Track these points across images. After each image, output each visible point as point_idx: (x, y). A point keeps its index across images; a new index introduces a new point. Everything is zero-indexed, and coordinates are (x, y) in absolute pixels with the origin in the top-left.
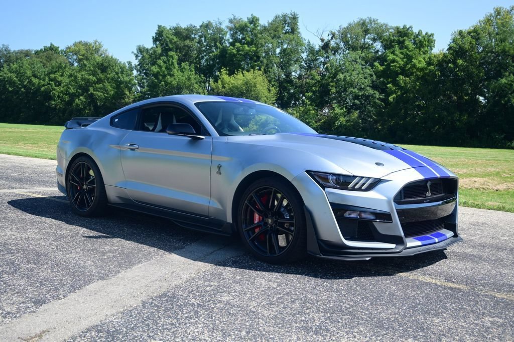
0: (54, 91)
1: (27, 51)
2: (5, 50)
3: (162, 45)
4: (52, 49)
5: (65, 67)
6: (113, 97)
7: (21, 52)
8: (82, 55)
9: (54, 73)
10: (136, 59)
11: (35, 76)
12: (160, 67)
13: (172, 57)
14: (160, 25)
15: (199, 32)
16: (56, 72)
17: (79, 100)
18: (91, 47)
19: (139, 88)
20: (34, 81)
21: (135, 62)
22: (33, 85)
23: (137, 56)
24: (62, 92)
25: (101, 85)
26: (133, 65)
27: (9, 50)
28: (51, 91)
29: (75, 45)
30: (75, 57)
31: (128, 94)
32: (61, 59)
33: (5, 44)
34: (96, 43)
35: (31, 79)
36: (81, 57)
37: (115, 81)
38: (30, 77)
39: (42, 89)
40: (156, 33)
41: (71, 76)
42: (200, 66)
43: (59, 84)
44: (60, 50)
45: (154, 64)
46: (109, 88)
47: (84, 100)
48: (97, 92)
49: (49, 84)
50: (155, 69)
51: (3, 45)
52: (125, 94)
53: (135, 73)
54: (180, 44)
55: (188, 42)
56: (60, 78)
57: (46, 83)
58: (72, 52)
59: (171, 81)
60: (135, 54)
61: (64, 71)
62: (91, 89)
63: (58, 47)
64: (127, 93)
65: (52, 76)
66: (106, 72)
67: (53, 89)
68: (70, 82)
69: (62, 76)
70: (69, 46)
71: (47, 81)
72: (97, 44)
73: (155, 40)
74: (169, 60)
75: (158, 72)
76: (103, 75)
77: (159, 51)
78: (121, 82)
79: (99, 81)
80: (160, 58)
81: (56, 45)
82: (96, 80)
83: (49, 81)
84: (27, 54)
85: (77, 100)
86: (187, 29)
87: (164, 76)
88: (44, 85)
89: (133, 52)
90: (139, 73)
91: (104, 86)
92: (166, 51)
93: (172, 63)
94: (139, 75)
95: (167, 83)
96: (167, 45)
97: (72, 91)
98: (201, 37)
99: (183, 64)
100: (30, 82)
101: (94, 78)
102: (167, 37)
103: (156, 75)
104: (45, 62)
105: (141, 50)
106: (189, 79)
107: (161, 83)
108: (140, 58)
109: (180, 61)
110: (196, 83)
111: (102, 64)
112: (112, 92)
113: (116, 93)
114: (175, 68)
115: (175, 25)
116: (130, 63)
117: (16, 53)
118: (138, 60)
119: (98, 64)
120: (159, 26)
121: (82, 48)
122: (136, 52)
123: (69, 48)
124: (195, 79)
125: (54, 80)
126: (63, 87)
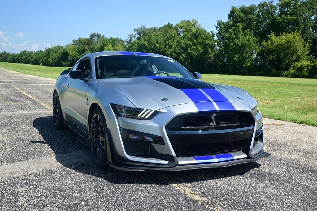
0: (168, 52)
1: (155, 28)
2: (143, 28)
3: (233, 19)
4: (169, 26)
5: (175, 37)
6: (202, 54)
7: (152, 29)
8: (185, 29)
9: (168, 41)
10: (217, 29)
11: (157, 43)
12: (231, 33)
13: (238, 26)
14: (233, 6)
15: (258, 9)
16: (169, 40)
17: (182, 56)
18: (190, 23)
19: (218, 48)
20: (157, 46)
21: (216, 31)
22: (157, 48)
23: (217, 27)
24: (172, 52)
25: (195, 47)
26: (214, 33)
27: (145, 28)
28: (166, 51)
29: (181, 23)
30: (181, 30)
31: (211, 52)
32: (174, 31)
33: (144, 25)
34: (193, 21)
35: (155, 45)
36: (184, 30)
37: (203, 44)
38: (155, 43)
39: (161, 50)
40: (230, 12)
41: (178, 42)
42: (258, 31)
43: (170, 47)
44: (173, 26)
45: (227, 31)
46: (200, 48)
47: (184, 56)
48: (192, 51)
49: (165, 47)
50: (227, 35)
51: (142, 25)
52: (209, 52)
53: (215, 38)
54: (245, 17)
55: (250, 16)
56: (171, 44)
57: (164, 47)
58: (180, 27)
59: (237, 43)
60: (216, 26)
61: (174, 39)
62: (189, 49)
63: (173, 25)
64: (210, 51)
65: (167, 42)
66: (198, 38)
67: (168, 50)
68: (177, 45)
69: (172, 42)
70: (178, 23)
71: (164, 45)
72: (194, 21)
73: (230, 16)
74: (236, 29)
75: (229, 37)
76: (196, 40)
77: (232, 23)
78: (207, 45)
79: (194, 44)
80: (231, 28)
81: (171, 23)
82: (192, 43)
83: (165, 45)
84: (154, 30)
85: (181, 56)
86: (250, 8)
87: (233, 39)
88: (162, 48)
89: (215, 25)
90: (218, 38)
91: (197, 47)
92: (235, 22)
93: (239, 30)
94: (218, 39)
95: (235, 44)
96: (237, 19)
97: (178, 51)
98: (259, 12)
99: (246, 31)
100: (155, 46)
101: (191, 43)
102: (237, 14)
103: (228, 39)
104: (164, 34)
105: (220, 23)
106: (249, 41)
107: (231, 44)
108: (219, 28)
109: (244, 29)
110: (254, 43)
111: (196, 34)
112: (201, 51)
113: (204, 51)
114: (240, 34)
115: (241, 6)
116: (212, 32)
117: (149, 30)
118: (218, 30)
119: (193, 33)
121: (185, 24)
122: (216, 25)
123: (177, 25)
124: (253, 40)
125: (168, 45)
126: (173, 49)
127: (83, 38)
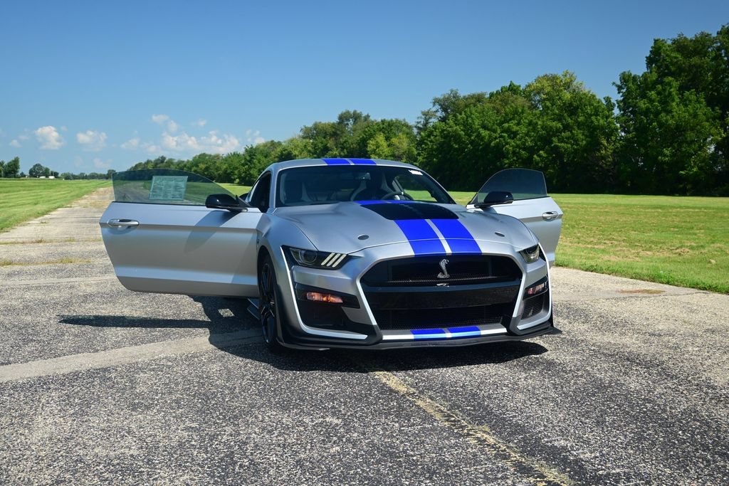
0: (507, 146)
1: (479, 95)
2: (454, 97)
3: (659, 67)
4: (513, 89)
5: (523, 112)
6: (585, 149)
7: (472, 97)
8: (546, 94)
9: (508, 122)
10: (619, 93)
11: (485, 127)
12: (651, 101)
13: (669, 84)
14: (656, 38)
15: (716, 43)
16: (511, 120)
17: (538, 156)
18: (558, 81)
19: (623, 134)
20: (483, 134)
21: (616, 97)
22: (482, 139)
23: (620, 88)
24: (518, 146)
25: (568, 134)
26: (613, 101)
27: (458, 97)
28: (504, 146)
29: (538, 80)
30: (538, 98)
31: (606, 144)
32: (521, 100)
33: (454, 89)
34: (566, 76)
35: (479, 132)
36: (545, 96)
37: (588, 126)
38: (478, 129)
39: (492, 144)
40: (651, 51)
41: (530, 123)
42: (718, 93)
43: (514, 135)
44: (521, 89)
45: (643, 96)
46: (581, 136)
47: (545, 155)
48: (563, 144)
49: (501, 137)
50: (643, 104)
51: (452, 91)
52: (601, 144)
53: (616, 112)
54: (684, 63)
55: (695, 60)
56: (515, 128)
57: (498, 136)
58: (533, 90)
59: (667, 121)
60: (617, 86)
61: (521, 118)
62: (555, 139)
63: (520, 86)
64: (605, 142)
65: (506, 125)
66: (575, 115)
67: (507, 143)
68: (528, 132)
69: (518, 124)
70: (530, 82)
71: (499, 132)
72: (568, 76)
73: (650, 61)
74: (664, 90)
75: (648, 109)
76: (571, 119)
77: (654, 76)
78: (595, 128)
79: (567, 127)
80: (653, 88)
81: (516, 83)
82: (561, 126)
83: (502, 132)
84: (479, 99)
85: (535, 156)
86: (696, 41)
87: (657, 114)
88: (496, 138)
89: (614, 83)
90: (622, 112)
91: (573, 134)
92: (662, 75)
93: (670, 93)
94: (623, 115)
95: (661, 125)
96: (667, 67)
97: (529, 143)
98: (719, 49)
99: (687, 93)
100: (479, 135)
101: (559, 125)
102: (667, 55)
103: (646, 112)
104: (499, 107)
105: (626, 79)
106: (695, 116)
107: (652, 125)
108: (624, 91)
109: (682, 89)
110: (707, 121)
111: (571, 104)
112: (584, 142)
113: (588, 143)
114: (673, 100)
115: (676, 37)
116: (608, 100)
117: (467, 99)
118: (621, 94)
119: (564, 104)
120: (656, 41)
121: (546, 83)
122: (619, 83)
123: (529, 86)
124: (705, 114)
125: (508, 131)
126: (520, 140)
127: (323, 122)
